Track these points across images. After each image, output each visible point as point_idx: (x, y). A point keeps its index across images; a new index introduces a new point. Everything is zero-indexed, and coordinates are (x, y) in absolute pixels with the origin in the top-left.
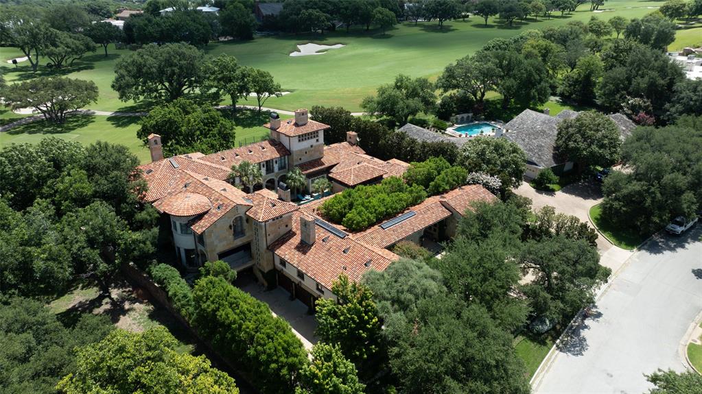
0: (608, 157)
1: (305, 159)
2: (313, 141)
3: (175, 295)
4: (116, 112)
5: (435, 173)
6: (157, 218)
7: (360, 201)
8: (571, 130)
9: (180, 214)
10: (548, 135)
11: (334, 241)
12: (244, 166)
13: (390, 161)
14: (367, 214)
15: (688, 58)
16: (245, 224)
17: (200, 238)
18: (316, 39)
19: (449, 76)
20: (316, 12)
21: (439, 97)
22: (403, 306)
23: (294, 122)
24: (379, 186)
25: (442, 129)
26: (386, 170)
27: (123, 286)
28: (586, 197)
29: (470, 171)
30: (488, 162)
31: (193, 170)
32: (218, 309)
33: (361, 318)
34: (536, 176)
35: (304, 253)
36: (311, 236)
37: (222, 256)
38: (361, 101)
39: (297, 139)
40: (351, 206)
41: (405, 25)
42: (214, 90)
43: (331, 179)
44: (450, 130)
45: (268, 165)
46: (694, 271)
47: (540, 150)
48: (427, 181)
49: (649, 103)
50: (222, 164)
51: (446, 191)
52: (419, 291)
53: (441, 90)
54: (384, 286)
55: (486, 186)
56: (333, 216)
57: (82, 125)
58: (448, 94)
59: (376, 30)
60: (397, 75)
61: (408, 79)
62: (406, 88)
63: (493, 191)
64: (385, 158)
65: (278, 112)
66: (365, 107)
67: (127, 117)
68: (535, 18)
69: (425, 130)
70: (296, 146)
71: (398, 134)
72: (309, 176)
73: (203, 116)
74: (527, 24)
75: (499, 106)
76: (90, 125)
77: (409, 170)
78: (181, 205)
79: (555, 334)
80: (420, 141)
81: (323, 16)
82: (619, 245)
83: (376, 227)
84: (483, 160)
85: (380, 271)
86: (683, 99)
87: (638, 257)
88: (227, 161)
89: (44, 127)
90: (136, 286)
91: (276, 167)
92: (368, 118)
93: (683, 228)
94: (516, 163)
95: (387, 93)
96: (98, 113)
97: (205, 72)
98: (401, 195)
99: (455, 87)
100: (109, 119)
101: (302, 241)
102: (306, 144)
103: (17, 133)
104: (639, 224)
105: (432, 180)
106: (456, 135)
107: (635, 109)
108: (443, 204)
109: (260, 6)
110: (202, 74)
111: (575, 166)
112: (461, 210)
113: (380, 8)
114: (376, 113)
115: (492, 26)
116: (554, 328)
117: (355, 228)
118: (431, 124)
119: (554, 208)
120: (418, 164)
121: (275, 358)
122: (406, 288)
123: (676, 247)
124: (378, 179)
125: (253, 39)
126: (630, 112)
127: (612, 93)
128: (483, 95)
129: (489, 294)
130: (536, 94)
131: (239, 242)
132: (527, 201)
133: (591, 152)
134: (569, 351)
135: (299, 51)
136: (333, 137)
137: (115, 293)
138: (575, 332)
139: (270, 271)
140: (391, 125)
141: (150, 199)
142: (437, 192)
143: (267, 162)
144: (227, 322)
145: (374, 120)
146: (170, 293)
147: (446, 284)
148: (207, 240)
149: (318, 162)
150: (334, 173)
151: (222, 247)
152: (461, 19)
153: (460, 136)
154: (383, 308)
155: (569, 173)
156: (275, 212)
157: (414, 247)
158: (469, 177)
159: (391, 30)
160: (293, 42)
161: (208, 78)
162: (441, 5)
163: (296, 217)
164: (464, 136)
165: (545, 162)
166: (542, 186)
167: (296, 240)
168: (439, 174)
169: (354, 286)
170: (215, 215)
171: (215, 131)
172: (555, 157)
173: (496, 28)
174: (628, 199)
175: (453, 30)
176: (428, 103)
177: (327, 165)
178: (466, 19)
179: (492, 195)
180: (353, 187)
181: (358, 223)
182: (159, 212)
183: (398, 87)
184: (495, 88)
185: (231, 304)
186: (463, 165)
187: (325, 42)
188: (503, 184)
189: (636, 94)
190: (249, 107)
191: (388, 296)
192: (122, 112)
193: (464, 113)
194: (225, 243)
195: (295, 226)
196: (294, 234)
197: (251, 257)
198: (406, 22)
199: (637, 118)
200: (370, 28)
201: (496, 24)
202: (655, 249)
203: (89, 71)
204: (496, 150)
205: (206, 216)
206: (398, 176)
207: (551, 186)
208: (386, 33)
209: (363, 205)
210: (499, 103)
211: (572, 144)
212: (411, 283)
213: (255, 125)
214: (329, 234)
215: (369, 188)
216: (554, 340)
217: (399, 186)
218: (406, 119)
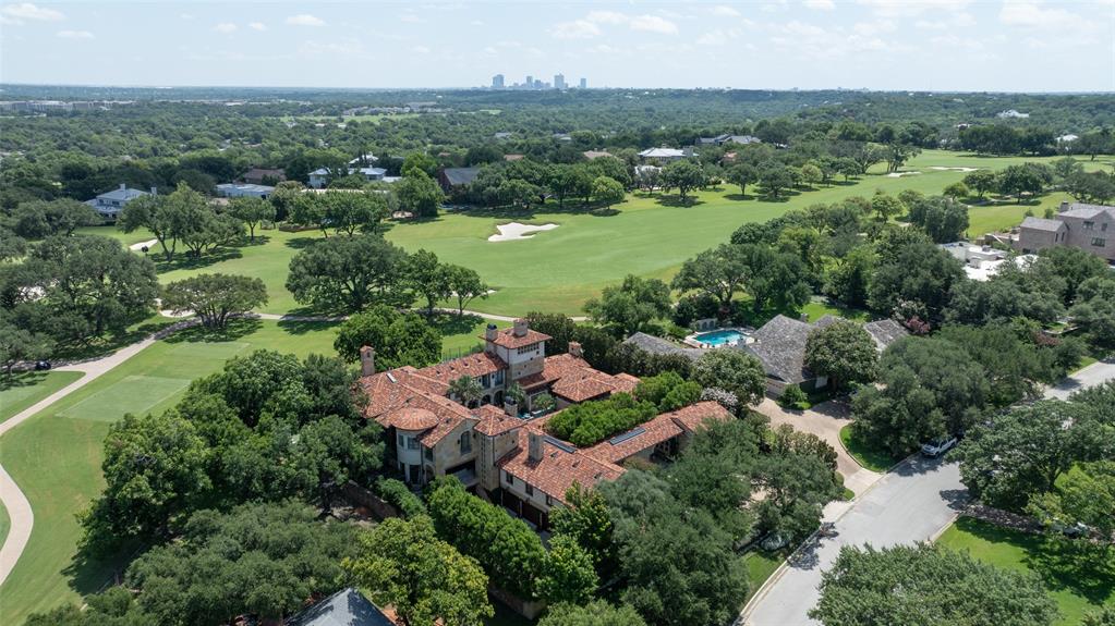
0: (860, 371)
1: (524, 374)
2: (533, 354)
3: (408, 508)
4: (286, 316)
5: (668, 388)
6: (382, 433)
7: (588, 416)
8: (820, 342)
9: (410, 427)
10: (799, 347)
11: (563, 456)
12: (465, 381)
13: (618, 376)
14: (595, 430)
15: (984, 250)
16: (472, 439)
17: (429, 453)
18: (520, 216)
19: (688, 274)
20: (521, 184)
21: (675, 300)
22: (631, 511)
23: (512, 332)
24: (607, 402)
25: (679, 337)
26: (613, 385)
27: (342, 505)
28: (837, 416)
29: (705, 386)
30: (724, 377)
31: (411, 385)
32: (459, 514)
33: (594, 520)
34: (782, 393)
35: (533, 468)
36: (540, 451)
37: (449, 471)
38: (582, 302)
39: (516, 351)
40: (578, 422)
41: (636, 195)
42: (409, 291)
43: (554, 395)
44: (689, 339)
45: (485, 379)
46: (941, 493)
47: (787, 364)
48: (658, 398)
49: (923, 307)
50: (438, 378)
51: (678, 408)
52: (647, 497)
53: (680, 290)
54: (615, 494)
55: (721, 402)
56: (561, 434)
57: (249, 332)
58: (686, 295)
59: (598, 204)
60: (626, 274)
61: (638, 279)
62: (638, 291)
63: (727, 407)
64: (612, 371)
65: (483, 316)
66: (588, 311)
67: (302, 323)
68: (808, 184)
69: (659, 340)
70: (516, 359)
71: (626, 346)
72: (529, 392)
73: (407, 325)
74: (798, 194)
75: (750, 309)
76: (259, 332)
77: (639, 385)
78: (411, 419)
79: (787, 550)
80: (651, 353)
81: (530, 188)
82: (868, 467)
83: (605, 443)
84: (718, 374)
85: (612, 481)
86: (958, 303)
87: (888, 480)
88: (441, 375)
89: (204, 333)
90: (356, 505)
91: (493, 381)
92: (592, 324)
93: (938, 449)
94: (753, 378)
95: (615, 297)
96: (264, 316)
97: (399, 270)
98: (631, 411)
99: (695, 286)
100: (280, 324)
101: (529, 457)
102: (526, 357)
103: (176, 341)
104: (887, 443)
105: (664, 396)
106: (697, 346)
107: (908, 314)
108: (674, 421)
109: (446, 171)
110: (394, 272)
111: (830, 381)
112: (692, 427)
113: (603, 178)
114: (601, 319)
115: (751, 198)
116: (787, 546)
117: (583, 444)
118: (668, 331)
119: (791, 426)
120: (649, 379)
121: (517, 552)
122: (635, 496)
123: (928, 469)
124: (606, 395)
125: (438, 216)
126: (902, 318)
127: (884, 295)
128: (730, 296)
129: (714, 502)
130: (792, 295)
131: (466, 458)
132: (766, 419)
133: (840, 366)
134: (800, 566)
135: (500, 234)
136: (553, 349)
137: (337, 512)
138: (809, 550)
139: (496, 490)
140: (619, 333)
141: (372, 415)
142: (670, 409)
143: (483, 376)
144: (470, 524)
145: (599, 326)
146: (403, 506)
147: (673, 494)
148: (436, 455)
149: (537, 376)
150: (556, 388)
151: (449, 462)
152: (711, 187)
153: (701, 346)
154: (614, 514)
155: (823, 389)
156: (503, 427)
157: (645, 462)
158: (703, 393)
159: (619, 203)
160: (492, 220)
161: (403, 277)
162: (682, 172)
163: (522, 433)
164: (705, 346)
165: (793, 378)
166: (788, 403)
167: (524, 456)
168: (671, 389)
169: (586, 493)
170: (444, 429)
171: (421, 341)
172: (805, 372)
173: (757, 199)
174: (876, 418)
175: (699, 203)
176: (662, 309)
177: (548, 380)
178: (717, 186)
179: (726, 412)
180: (581, 402)
181: (587, 438)
182: (383, 427)
183: (626, 289)
184: (743, 287)
185: (472, 509)
186: (698, 381)
187: (532, 220)
188: (740, 401)
189: (909, 296)
190: (447, 310)
191: (618, 503)
192: (294, 315)
193: (707, 318)
194: (452, 458)
195: (523, 442)
196: (521, 450)
197: (475, 474)
198: (637, 191)
199: (909, 324)
200: (590, 199)
201: (756, 194)
202: (906, 471)
203: (236, 260)
204: (733, 365)
205: (435, 431)
206: (627, 392)
207: (800, 404)
208: (612, 207)
209: (591, 420)
210: (750, 305)
211: (819, 357)
212: (640, 490)
213: (456, 332)
214: (558, 450)
215: (597, 404)
216: (785, 557)
217: (628, 402)
218: (637, 325)
